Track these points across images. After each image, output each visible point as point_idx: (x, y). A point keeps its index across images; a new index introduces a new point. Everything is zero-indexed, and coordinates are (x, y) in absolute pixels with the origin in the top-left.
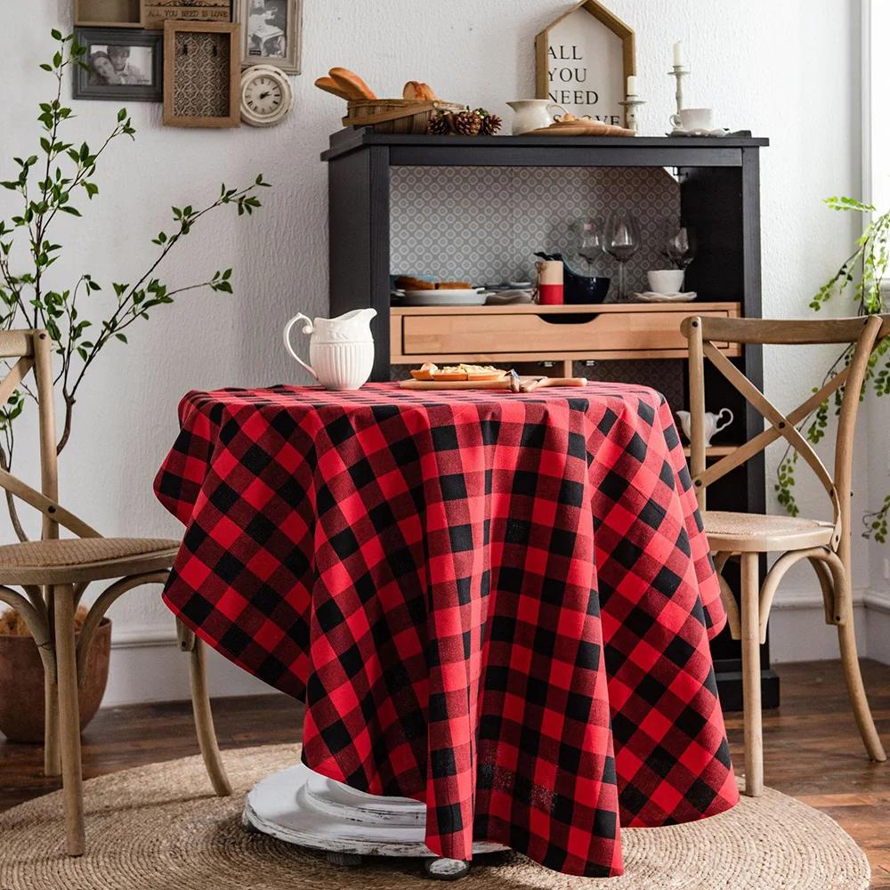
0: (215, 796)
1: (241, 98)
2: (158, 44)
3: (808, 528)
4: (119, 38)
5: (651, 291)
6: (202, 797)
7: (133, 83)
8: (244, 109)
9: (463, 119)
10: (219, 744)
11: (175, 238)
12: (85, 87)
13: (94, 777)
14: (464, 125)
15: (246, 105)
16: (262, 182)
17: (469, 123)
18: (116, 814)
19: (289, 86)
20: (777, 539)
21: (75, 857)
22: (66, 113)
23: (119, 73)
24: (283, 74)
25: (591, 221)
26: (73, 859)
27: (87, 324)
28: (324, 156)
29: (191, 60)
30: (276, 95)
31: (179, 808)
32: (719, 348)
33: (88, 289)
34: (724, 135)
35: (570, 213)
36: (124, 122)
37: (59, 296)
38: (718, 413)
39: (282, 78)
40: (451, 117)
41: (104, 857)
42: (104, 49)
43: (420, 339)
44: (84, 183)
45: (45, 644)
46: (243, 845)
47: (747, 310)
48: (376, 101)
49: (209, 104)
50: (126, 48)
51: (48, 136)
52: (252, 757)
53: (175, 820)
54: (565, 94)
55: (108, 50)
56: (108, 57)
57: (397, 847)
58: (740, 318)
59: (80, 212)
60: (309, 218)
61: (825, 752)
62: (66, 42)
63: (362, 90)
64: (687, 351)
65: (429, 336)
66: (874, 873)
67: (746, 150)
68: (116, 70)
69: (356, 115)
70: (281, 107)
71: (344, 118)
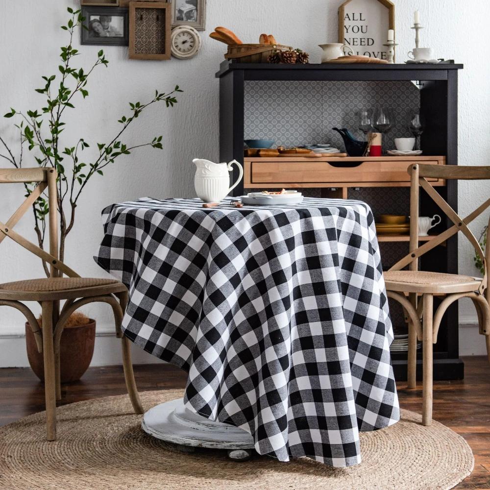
0: (134, 414)
1: (172, 43)
2: (127, 14)
3: (467, 281)
4: (106, 12)
5: (397, 150)
6: (127, 414)
7: (113, 36)
8: (173, 49)
9: (286, 54)
10: (137, 388)
11: (131, 120)
12: (87, 38)
13: (76, 402)
14: (287, 58)
15: (174, 47)
16: (179, 89)
17: (290, 57)
18: (80, 421)
19: (198, 37)
20: (444, 287)
21: (50, 441)
22: (75, 52)
23: (106, 30)
24: (195, 30)
25: (368, 111)
26: (49, 442)
27: (84, 165)
28: (217, 75)
29: (145, 23)
30: (191, 42)
31: (113, 419)
32: (428, 181)
33: (82, 146)
34: (437, 63)
35: (356, 106)
36: (101, 57)
37: (69, 150)
38: (432, 217)
39: (195, 33)
40: (280, 54)
41: (65, 442)
42: (97, 18)
43: (260, 175)
44: (81, 90)
45: (37, 332)
46: (139, 439)
47: (449, 161)
48: (242, 45)
49: (154, 47)
50: (109, 17)
51: (64, 65)
52: (162, 395)
53: (109, 425)
54: (355, 40)
55: (100, 18)
56: (100, 22)
57: (212, 443)
58: (445, 165)
59: (74, 106)
60: (210, 109)
61: (479, 404)
62: (76, 14)
63: (234, 39)
64: (410, 183)
65: (266, 173)
66: (476, 468)
67: (450, 71)
68: (104, 29)
69: (231, 53)
70: (193, 49)
71: (225, 55)
